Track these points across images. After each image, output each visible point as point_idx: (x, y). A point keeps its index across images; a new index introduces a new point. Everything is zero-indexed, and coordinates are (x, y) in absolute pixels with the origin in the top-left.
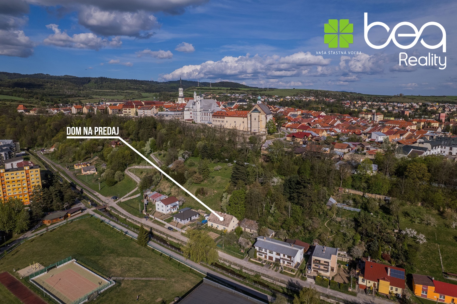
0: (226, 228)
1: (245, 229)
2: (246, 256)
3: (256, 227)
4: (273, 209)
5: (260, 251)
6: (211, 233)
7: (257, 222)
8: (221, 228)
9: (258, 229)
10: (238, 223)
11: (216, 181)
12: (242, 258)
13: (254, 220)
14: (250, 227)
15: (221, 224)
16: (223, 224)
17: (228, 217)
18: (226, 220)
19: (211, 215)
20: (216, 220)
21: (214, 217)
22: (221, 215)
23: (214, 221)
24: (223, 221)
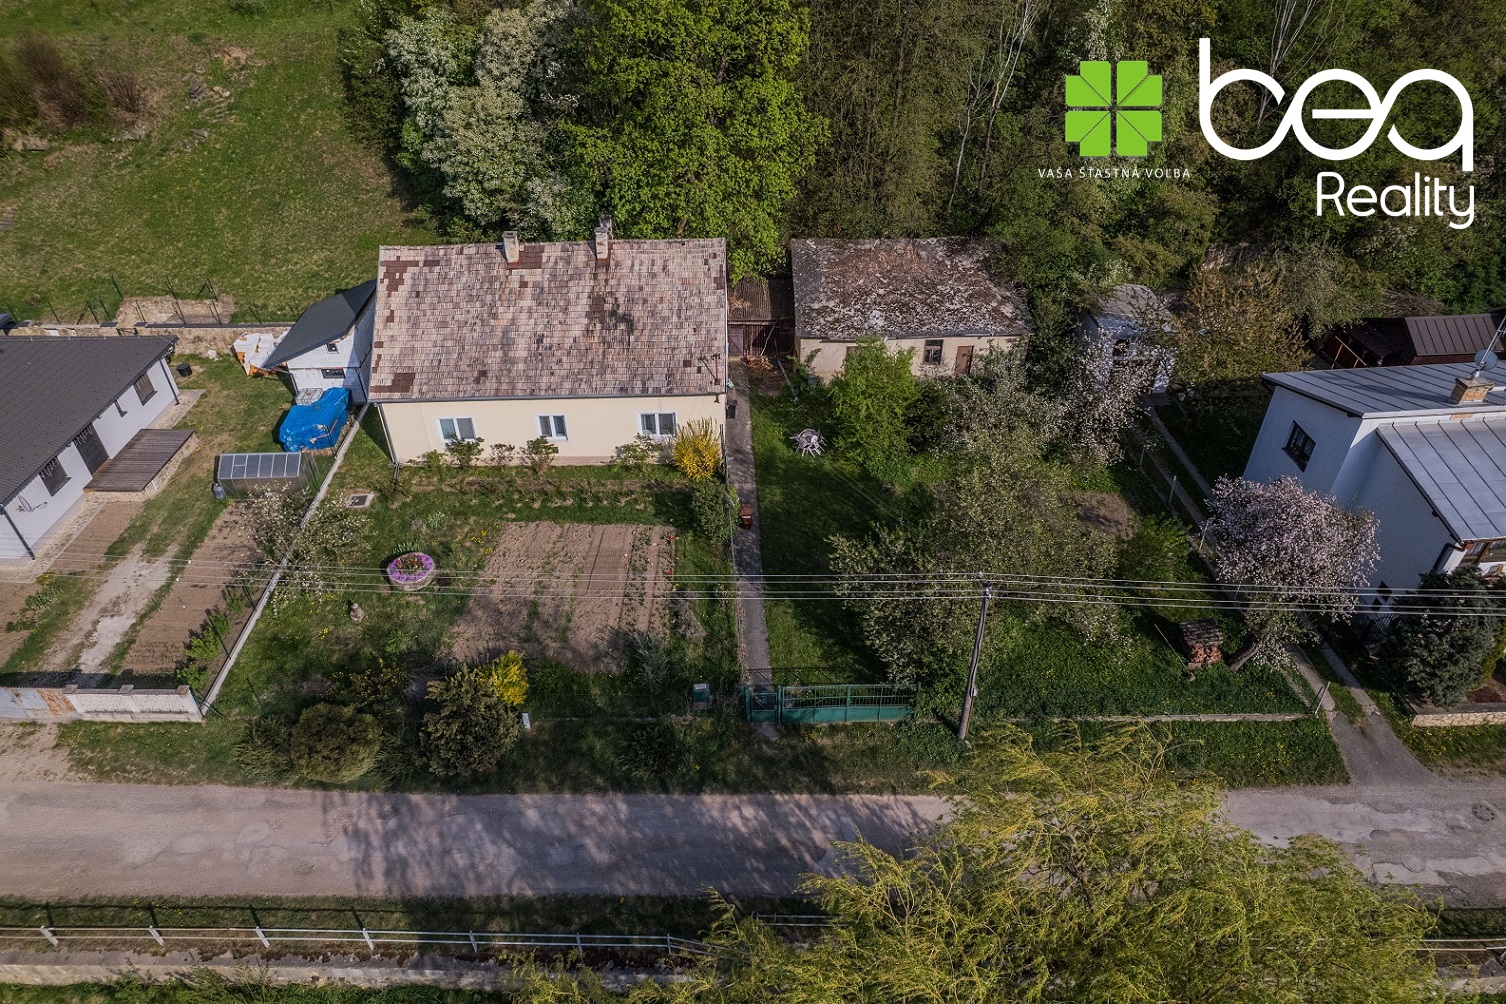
15: (608, 390)
16: (625, 378)
17: (654, 276)
18: (638, 312)
19: (390, 319)
20: (499, 354)
21: (444, 324)
22: (533, 276)
23: (477, 381)
24: (617, 347)
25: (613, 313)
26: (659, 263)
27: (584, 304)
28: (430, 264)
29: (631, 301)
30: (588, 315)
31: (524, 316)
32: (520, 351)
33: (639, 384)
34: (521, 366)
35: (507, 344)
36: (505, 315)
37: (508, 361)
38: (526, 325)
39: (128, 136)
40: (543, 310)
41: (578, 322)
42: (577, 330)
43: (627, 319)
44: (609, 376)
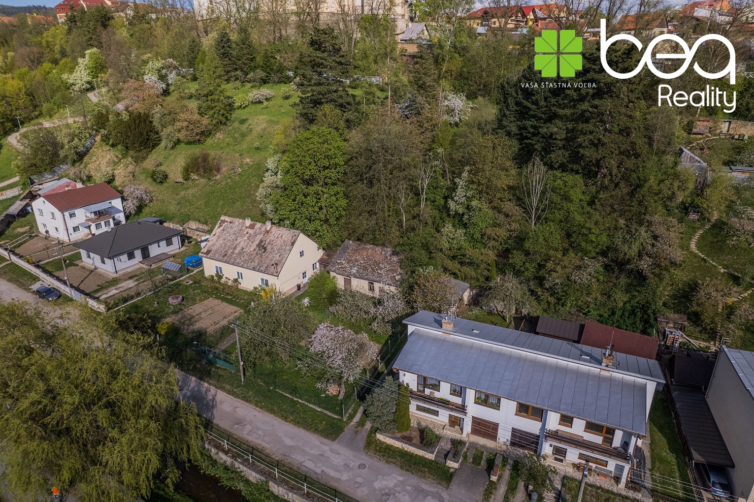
0: (271, 280)
1: (348, 282)
2: (351, 417)
3: (395, 271)
4: (460, 194)
5: (428, 391)
6: (212, 302)
7: (394, 253)
8: (251, 281)
9: (402, 281)
10: (321, 261)
11: (251, 131)
12: (332, 431)
13: (383, 245)
14: (368, 272)
15: (251, 267)
16: (256, 265)
17: (278, 238)
18: (269, 247)
19: (214, 235)
20: (232, 250)
21: (225, 239)
22: (251, 231)
23: (223, 257)
24: (259, 256)
25: (263, 246)
26: (281, 235)
27: (257, 242)
28: (230, 222)
29: (269, 244)
30: (257, 245)
31: (243, 242)
32: (237, 251)
33: (258, 268)
34: (235, 255)
35: (235, 248)
36: (239, 240)
37: (233, 253)
38: (242, 244)
39: (214, 178)
40: (248, 241)
41: (254, 246)
42: (252, 249)
43: (265, 249)
44: (253, 263)
